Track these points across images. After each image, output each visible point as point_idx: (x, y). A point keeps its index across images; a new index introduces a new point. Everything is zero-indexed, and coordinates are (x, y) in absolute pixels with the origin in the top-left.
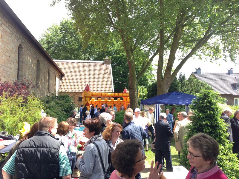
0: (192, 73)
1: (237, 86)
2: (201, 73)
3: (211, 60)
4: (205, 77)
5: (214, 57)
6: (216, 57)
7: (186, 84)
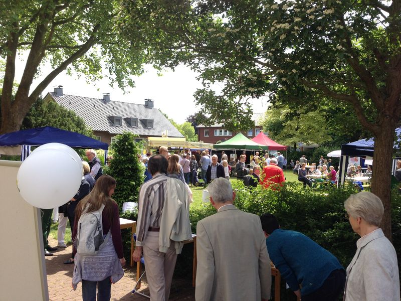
0: (49, 93)
1: (115, 120)
2: (62, 95)
3: (88, 80)
4: (70, 102)
5: (92, 76)
6: (95, 76)
7: (44, 111)
